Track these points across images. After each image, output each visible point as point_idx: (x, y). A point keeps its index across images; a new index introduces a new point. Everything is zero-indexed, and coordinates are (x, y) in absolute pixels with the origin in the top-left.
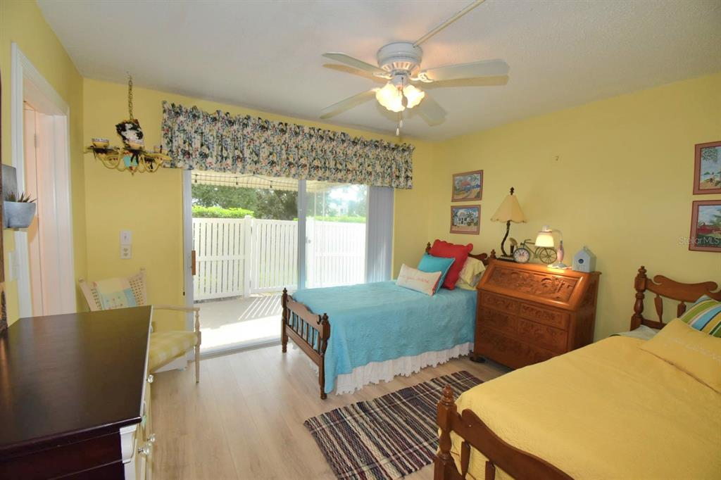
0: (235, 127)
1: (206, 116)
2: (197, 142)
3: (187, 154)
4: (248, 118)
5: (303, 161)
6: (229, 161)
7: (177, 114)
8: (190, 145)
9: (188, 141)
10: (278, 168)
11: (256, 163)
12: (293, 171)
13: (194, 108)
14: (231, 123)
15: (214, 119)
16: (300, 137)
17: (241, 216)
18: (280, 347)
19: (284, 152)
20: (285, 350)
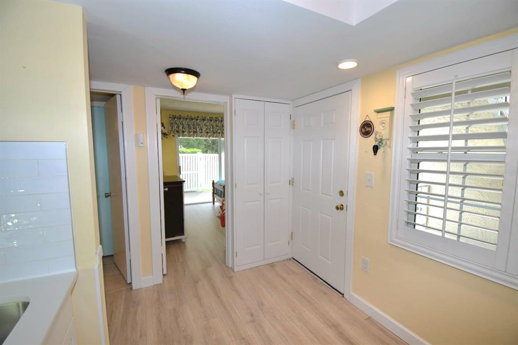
0: (194, 121)
1: (184, 118)
2: (181, 128)
3: (178, 132)
4: (198, 117)
5: (219, 131)
6: (192, 133)
7: (174, 118)
8: (179, 128)
9: (178, 127)
10: (209, 134)
11: (201, 133)
12: (215, 135)
13: (180, 116)
14: (192, 119)
15: (186, 119)
16: (217, 122)
17: (195, 153)
18: (212, 204)
19: (211, 128)
20: (214, 204)
